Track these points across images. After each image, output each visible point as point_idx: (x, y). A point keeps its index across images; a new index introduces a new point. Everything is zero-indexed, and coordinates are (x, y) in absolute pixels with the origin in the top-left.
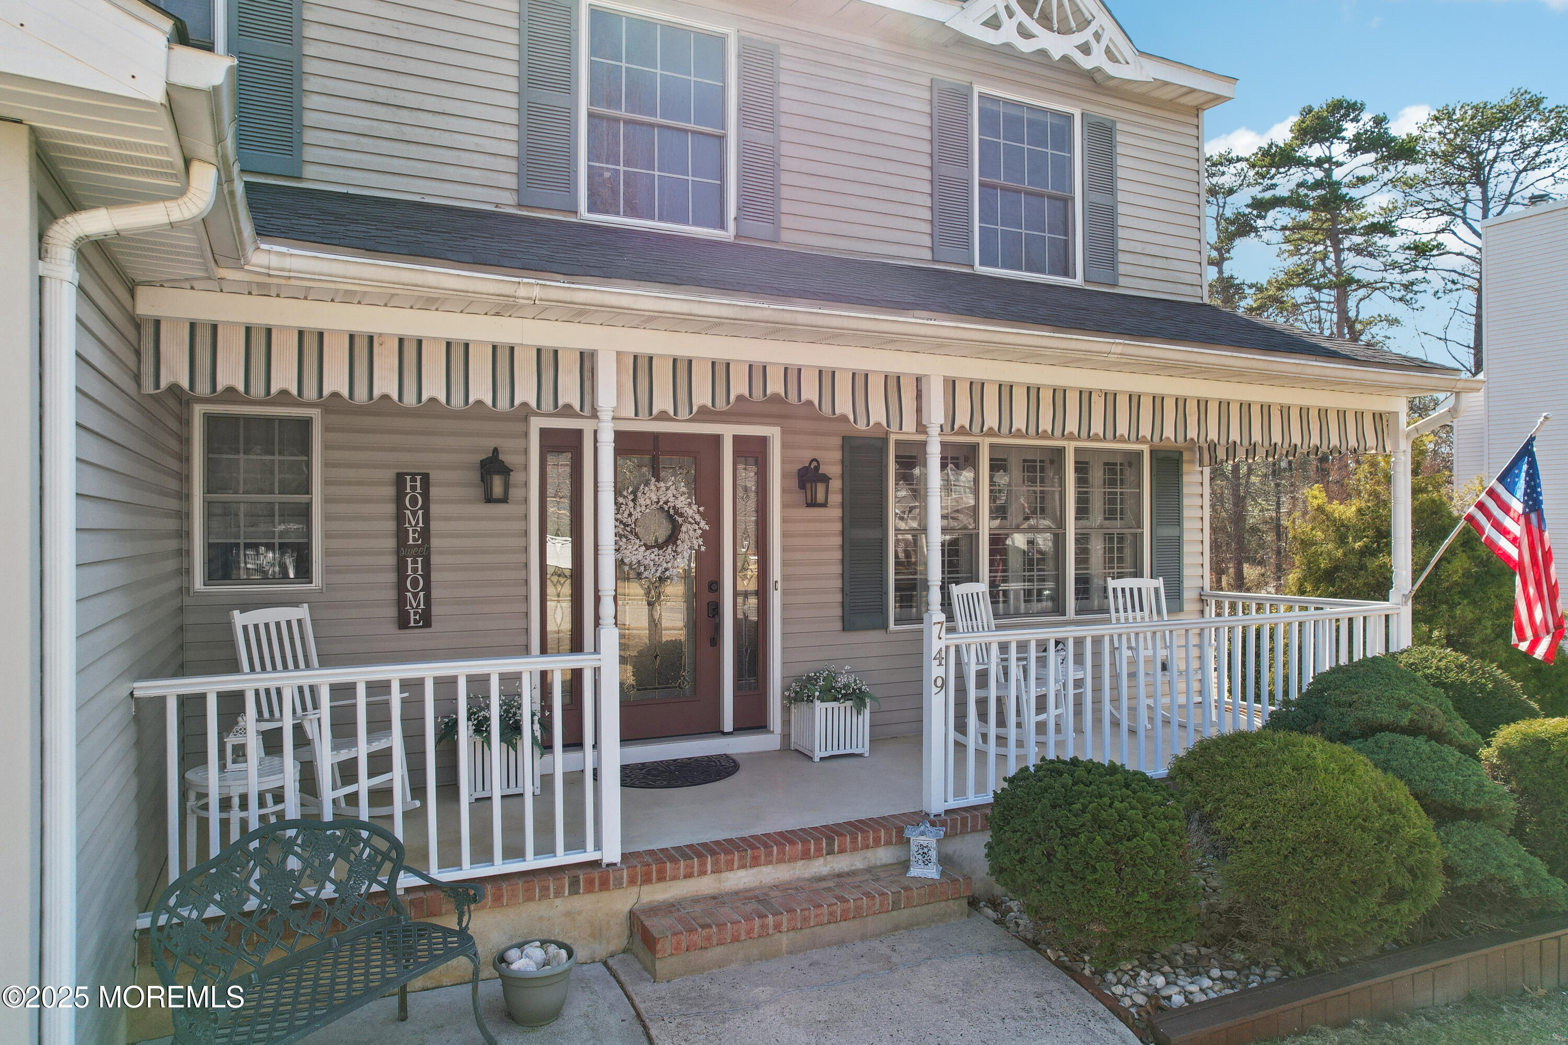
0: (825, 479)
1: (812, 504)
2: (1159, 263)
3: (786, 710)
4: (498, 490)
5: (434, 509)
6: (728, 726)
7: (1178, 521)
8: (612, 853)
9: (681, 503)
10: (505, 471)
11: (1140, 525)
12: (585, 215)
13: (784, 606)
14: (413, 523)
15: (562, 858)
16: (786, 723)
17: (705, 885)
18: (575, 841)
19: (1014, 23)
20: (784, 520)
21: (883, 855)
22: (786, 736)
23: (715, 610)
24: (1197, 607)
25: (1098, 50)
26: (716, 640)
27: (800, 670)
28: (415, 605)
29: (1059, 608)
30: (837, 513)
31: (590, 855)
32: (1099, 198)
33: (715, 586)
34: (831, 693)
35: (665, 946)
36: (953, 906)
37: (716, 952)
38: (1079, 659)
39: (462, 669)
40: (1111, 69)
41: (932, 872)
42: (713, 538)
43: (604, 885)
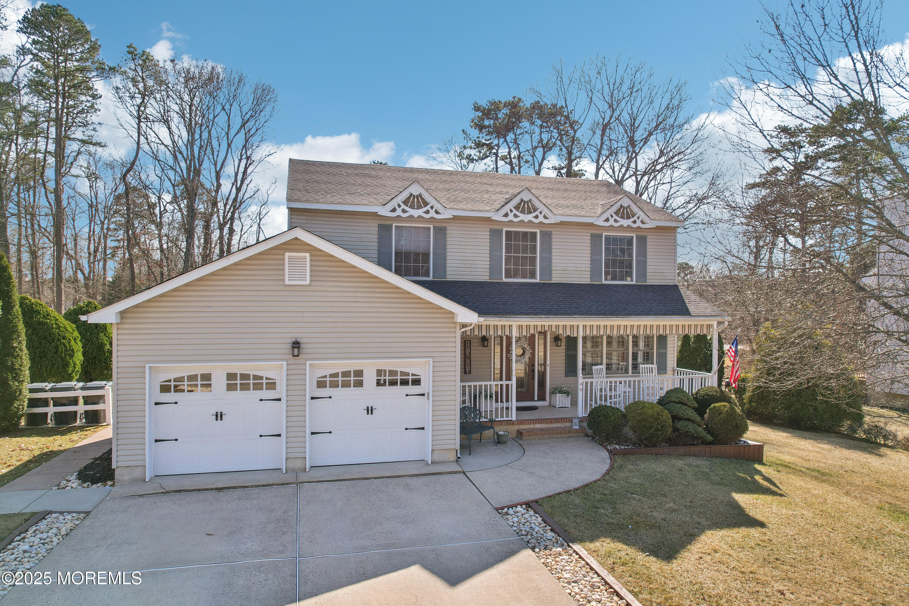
0: (561, 340)
1: (557, 346)
2: (660, 274)
3: (550, 396)
4: (486, 345)
5: (472, 348)
6: (536, 399)
7: (665, 348)
8: (514, 418)
9: (526, 346)
10: (487, 340)
11: (653, 349)
12: (504, 280)
13: (550, 371)
14: (468, 351)
15: (505, 419)
16: (550, 399)
17: (531, 426)
18: (507, 416)
19: (613, 219)
20: (550, 349)
21: (568, 424)
22: (550, 402)
23: (533, 371)
24: (672, 372)
25: (639, 222)
26: (533, 378)
27: (554, 386)
28: (468, 369)
29: (627, 371)
30: (564, 347)
31: (510, 419)
32: (641, 258)
33: (533, 365)
34: (561, 392)
35: (524, 435)
36: (581, 434)
37: (533, 437)
38: (630, 386)
39: (478, 384)
40: (643, 226)
41: (577, 427)
42: (533, 354)
43: (513, 424)
